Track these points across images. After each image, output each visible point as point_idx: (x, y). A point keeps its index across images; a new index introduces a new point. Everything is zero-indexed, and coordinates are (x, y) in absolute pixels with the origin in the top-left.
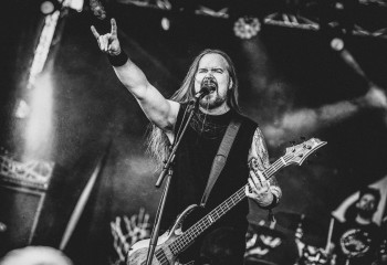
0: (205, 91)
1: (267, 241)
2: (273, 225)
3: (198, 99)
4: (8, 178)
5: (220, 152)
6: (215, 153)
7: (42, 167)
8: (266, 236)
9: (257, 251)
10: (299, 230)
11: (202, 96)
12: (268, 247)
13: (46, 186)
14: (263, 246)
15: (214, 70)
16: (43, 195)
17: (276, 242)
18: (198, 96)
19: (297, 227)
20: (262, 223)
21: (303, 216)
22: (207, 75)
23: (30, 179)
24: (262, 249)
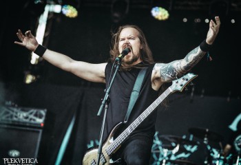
0: (125, 53)
1: (188, 148)
2: (191, 139)
3: (120, 59)
4: (18, 122)
5: (134, 89)
6: (131, 90)
7: (38, 113)
8: (188, 145)
9: (183, 155)
10: (206, 139)
11: (123, 56)
12: (189, 152)
13: (42, 125)
14: (186, 152)
15: (129, 38)
16: (41, 131)
17: (195, 148)
18: (120, 56)
19: (205, 137)
20: (184, 137)
21: (207, 130)
22: (125, 42)
23: (32, 121)
24: (186, 154)
